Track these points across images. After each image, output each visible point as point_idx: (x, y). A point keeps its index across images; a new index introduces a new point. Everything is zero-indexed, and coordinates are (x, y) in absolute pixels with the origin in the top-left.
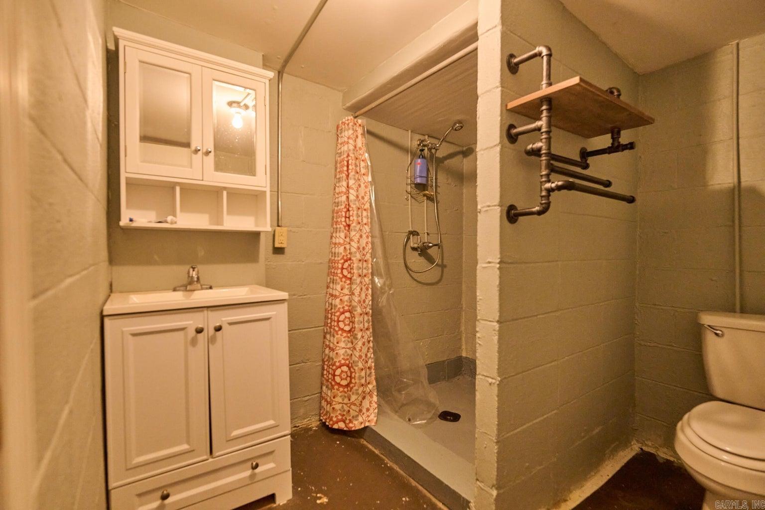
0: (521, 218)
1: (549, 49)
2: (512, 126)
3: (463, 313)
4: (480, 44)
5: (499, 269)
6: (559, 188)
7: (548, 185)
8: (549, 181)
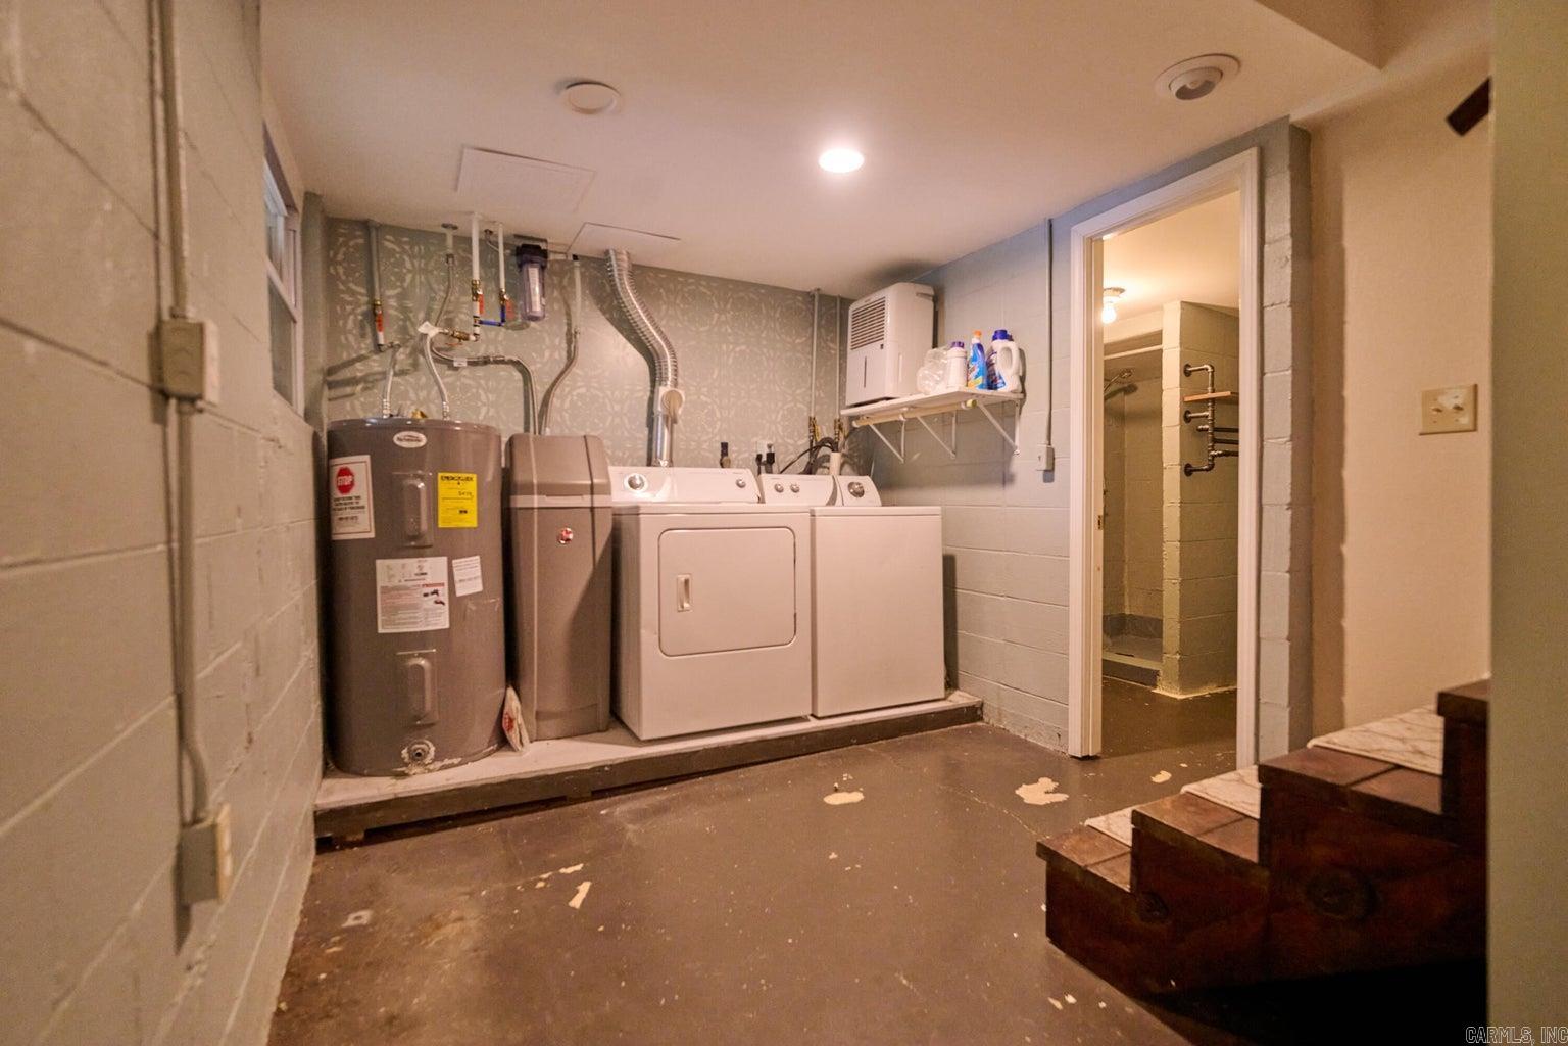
0: (1195, 473)
1: (1212, 368)
2: (1188, 412)
3: (1126, 567)
4: (1165, 346)
5: (1180, 506)
6: (1219, 455)
7: (1212, 453)
8: (1213, 450)
